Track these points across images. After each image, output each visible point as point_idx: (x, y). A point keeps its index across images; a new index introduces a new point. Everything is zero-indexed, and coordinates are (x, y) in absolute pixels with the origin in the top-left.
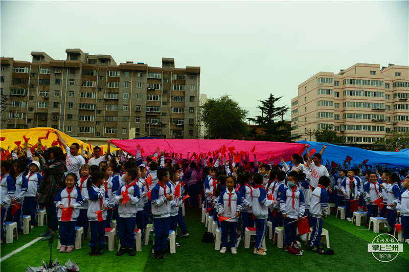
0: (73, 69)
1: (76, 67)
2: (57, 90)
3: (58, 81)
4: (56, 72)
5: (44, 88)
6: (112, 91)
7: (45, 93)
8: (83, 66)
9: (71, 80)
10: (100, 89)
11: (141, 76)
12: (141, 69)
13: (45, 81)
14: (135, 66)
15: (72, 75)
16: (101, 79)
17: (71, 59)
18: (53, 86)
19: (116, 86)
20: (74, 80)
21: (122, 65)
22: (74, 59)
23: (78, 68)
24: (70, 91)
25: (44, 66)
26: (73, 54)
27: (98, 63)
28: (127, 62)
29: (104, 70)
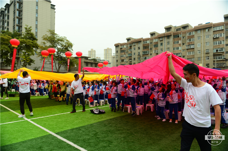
0: (168, 37)
1: (170, 35)
2: (162, 48)
3: (162, 44)
4: (160, 40)
5: (156, 49)
6: (190, 44)
7: (157, 51)
8: (173, 34)
9: (168, 42)
10: (183, 44)
11: (208, 31)
12: (207, 27)
13: (156, 45)
14: (204, 26)
15: (168, 39)
16: (184, 38)
17: (167, 31)
18: (160, 47)
19: (192, 41)
20: (169, 42)
21: (195, 27)
22: (169, 31)
23: (171, 35)
24: (168, 48)
25: (155, 38)
26: (168, 29)
27: (182, 30)
28: (199, 25)
29: (185, 33)
